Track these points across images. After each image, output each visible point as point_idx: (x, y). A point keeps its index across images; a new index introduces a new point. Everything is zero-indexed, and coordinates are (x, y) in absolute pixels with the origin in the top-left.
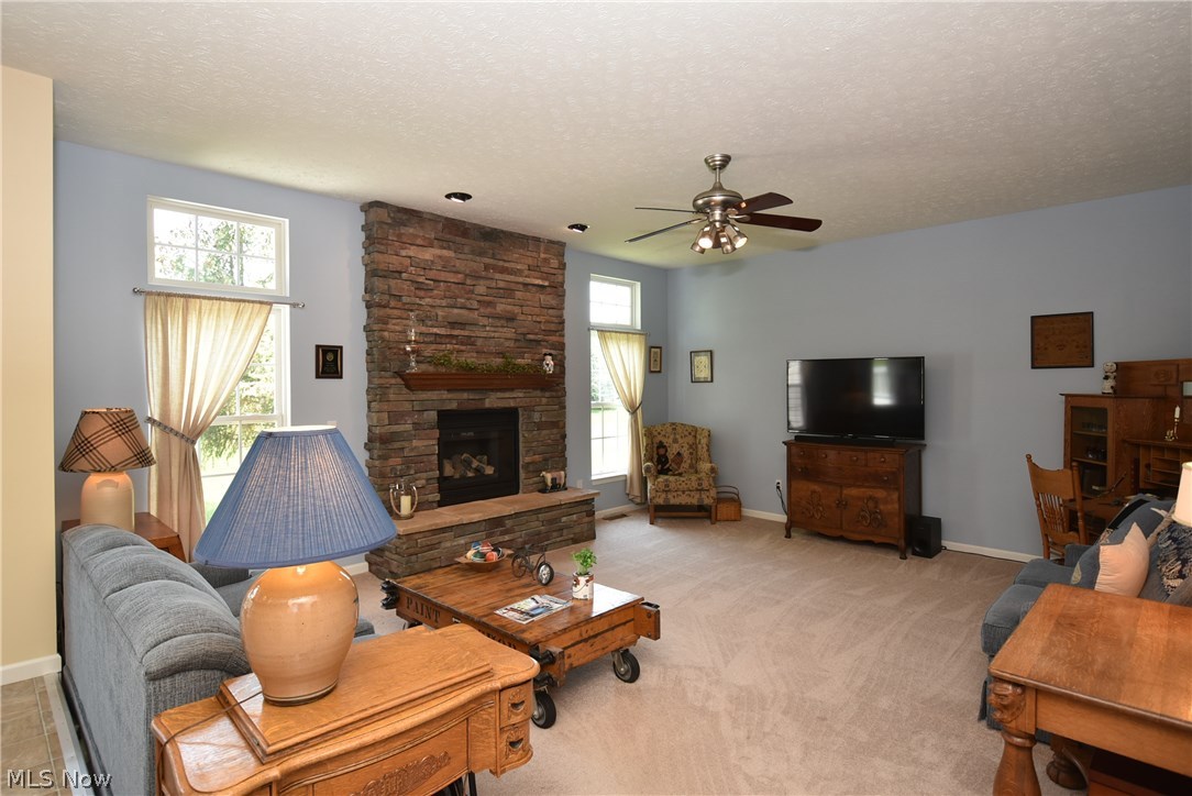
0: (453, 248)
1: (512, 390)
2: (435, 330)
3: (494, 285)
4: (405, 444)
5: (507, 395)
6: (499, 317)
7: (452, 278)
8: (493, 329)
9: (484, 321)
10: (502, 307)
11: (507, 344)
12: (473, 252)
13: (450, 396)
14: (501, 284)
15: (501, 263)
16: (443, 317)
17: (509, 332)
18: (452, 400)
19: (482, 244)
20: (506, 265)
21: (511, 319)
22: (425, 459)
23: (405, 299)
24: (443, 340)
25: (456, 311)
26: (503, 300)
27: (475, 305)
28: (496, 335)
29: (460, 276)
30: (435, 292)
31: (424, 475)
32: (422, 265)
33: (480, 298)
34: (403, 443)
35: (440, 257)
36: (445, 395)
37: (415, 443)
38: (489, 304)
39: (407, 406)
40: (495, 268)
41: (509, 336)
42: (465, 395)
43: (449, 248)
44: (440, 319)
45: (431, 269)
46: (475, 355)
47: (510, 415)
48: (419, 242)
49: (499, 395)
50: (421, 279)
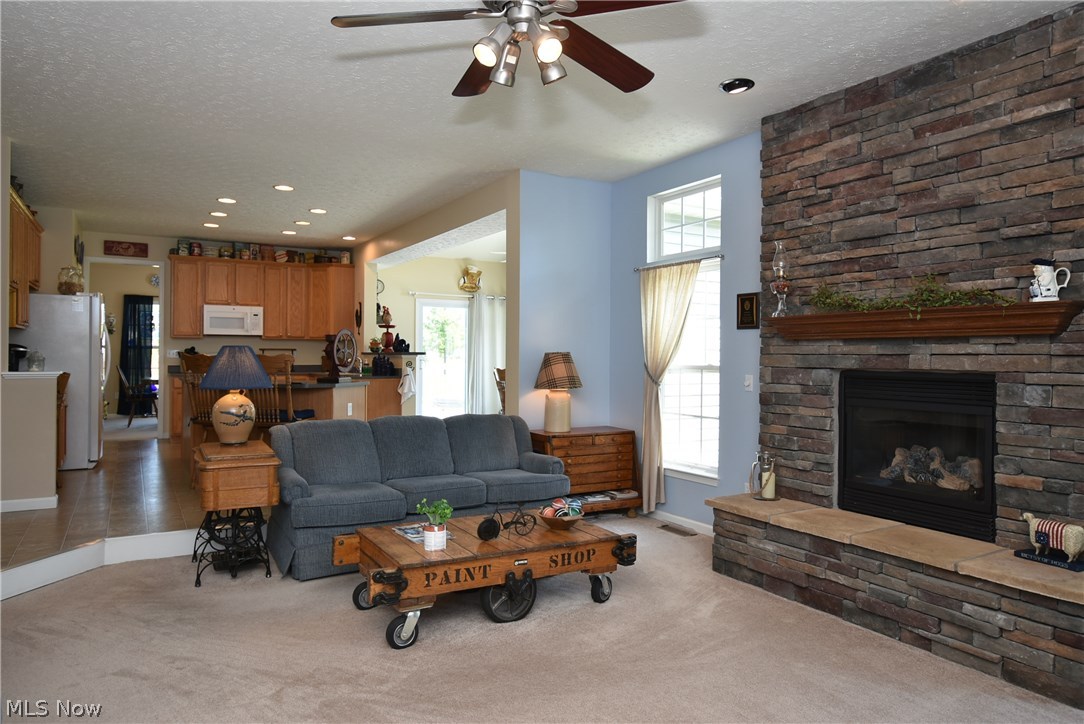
0: (858, 128)
1: (966, 339)
2: (825, 257)
3: (931, 156)
4: (790, 410)
5: (951, 348)
6: (939, 210)
7: (850, 174)
8: (926, 234)
9: (909, 224)
10: (950, 190)
11: (960, 254)
12: (893, 118)
13: (846, 349)
14: (945, 151)
15: (950, 112)
16: (837, 235)
17: (963, 233)
18: (852, 355)
19: (910, 98)
20: (959, 110)
21: (966, 205)
22: (814, 434)
23: (788, 225)
24: (840, 269)
25: (861, 221)
26: (954, 177)
27: (891, 202)
28: (933, 243)
29: (865, 166)
30: (834, 202)
31: (812, 456)
32: (809, 173)
33: (901, 189)
34: (787, 408)
35: (834, 151)
36: (840, 347)
37: (802, 411)
38: (922, 193)
39: (791, 362)
40: (933, 128)
41: (961, 239)
42: (873, 349)
43: (854, 131)
44: (833, 239)
45: (822, 174)
46: (891, 282)
47: (981, 387)
48: (808, 143)
49: (936, 348)
50: (811, 192)
